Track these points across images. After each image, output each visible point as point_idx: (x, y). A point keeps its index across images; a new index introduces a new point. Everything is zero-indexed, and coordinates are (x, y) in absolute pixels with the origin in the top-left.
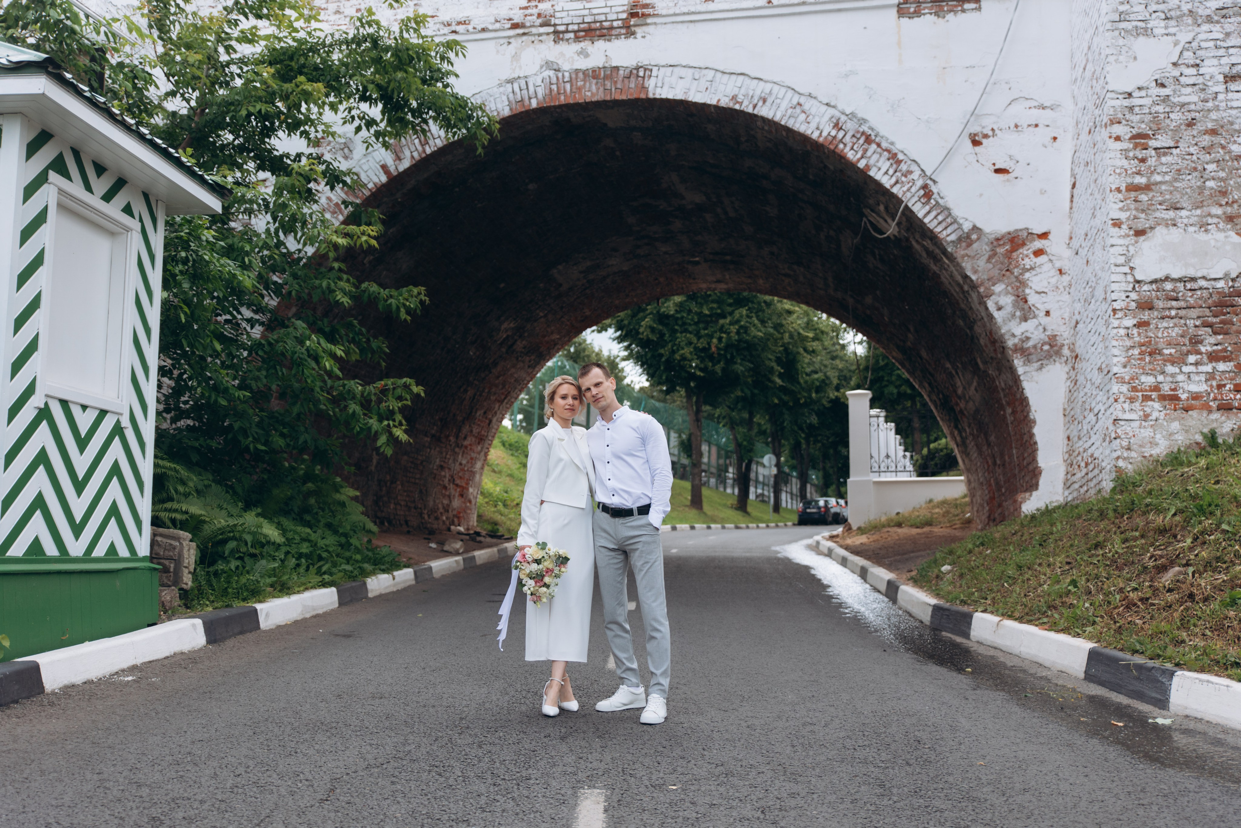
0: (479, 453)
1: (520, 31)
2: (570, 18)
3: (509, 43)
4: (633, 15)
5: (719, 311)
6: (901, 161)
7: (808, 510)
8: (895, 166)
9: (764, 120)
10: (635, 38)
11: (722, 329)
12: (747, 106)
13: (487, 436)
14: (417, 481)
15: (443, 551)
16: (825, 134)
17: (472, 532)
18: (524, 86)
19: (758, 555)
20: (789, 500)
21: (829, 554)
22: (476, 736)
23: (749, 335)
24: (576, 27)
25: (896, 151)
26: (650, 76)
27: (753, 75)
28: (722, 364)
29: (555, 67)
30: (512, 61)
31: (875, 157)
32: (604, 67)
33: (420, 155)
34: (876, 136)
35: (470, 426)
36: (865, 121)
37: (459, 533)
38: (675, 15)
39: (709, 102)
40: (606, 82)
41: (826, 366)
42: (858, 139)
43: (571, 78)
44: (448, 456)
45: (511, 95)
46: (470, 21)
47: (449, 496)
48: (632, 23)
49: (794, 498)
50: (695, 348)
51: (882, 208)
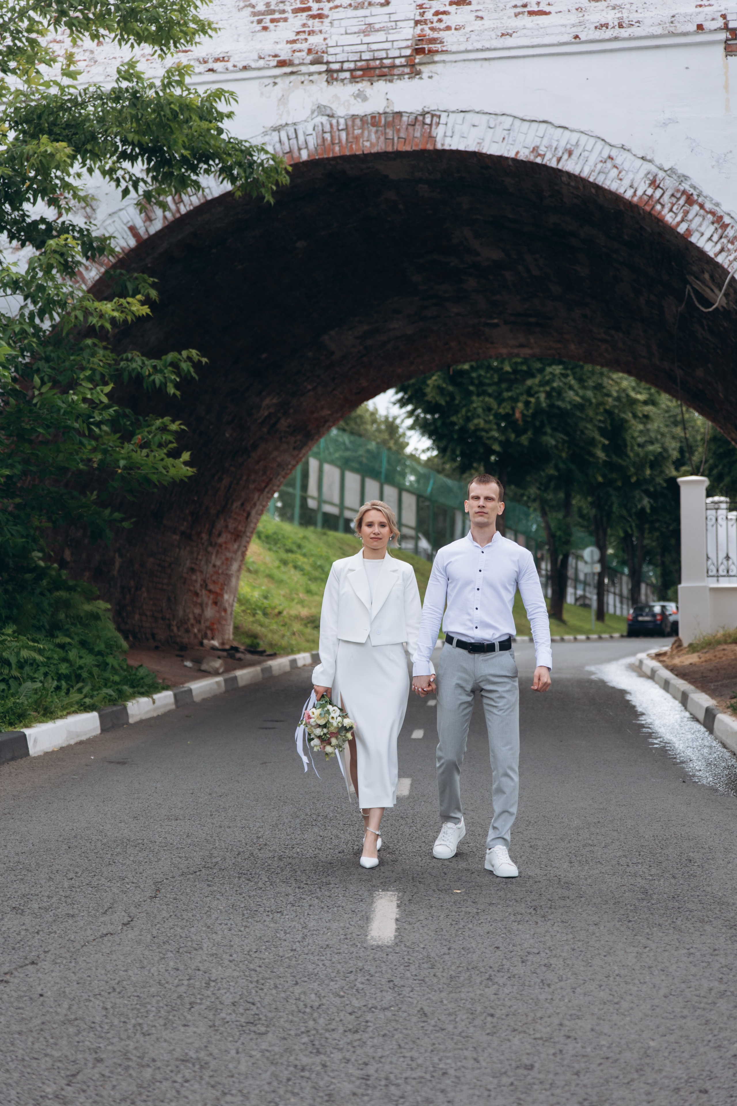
0: (235, 552)
1: (287, 70)
2: (346, 55)
3: (275, 84)
4: (418, 51)
5: (525, 368)
6: (728, 225)
7: (640, 619)
8: (720, 231)
9: (569, 175)
10: (421, 78)
11: (529, 392)
12: (550, 160)
13: (245, 532)
14: (165, 587)
15: (200, 670)
16: (639, 193)
17: (227, 647)
18: (292, 135)
19: (568, 676)
20: (618, 605)
21: (652, 676)
22: (275, 851)
23: (563, 400)
24: (352, 66)
25: (722, 214)
26: (438, 124)
27: (557, 123)
28: (530, 434)
29: (328, 112)
30: (278, 105)
31: (698, 220)
32: (385, 113)
33: (173, 215)
34: (698, 196)
35: (225, 521)
36: (686, 178)
37: (214, 648)
38: (467, 51)
39: (506, 154)
40: (388, 131)
41: (663, 435)
42: (678, 199)
43: (346, 125)
44: (200, 557)
45: (278, 146)
46: (229, 57)
47: (201, 605)
48: (417, 61)
49: (625, 601)
50: (496, 415)
51: (707, 276)
